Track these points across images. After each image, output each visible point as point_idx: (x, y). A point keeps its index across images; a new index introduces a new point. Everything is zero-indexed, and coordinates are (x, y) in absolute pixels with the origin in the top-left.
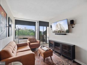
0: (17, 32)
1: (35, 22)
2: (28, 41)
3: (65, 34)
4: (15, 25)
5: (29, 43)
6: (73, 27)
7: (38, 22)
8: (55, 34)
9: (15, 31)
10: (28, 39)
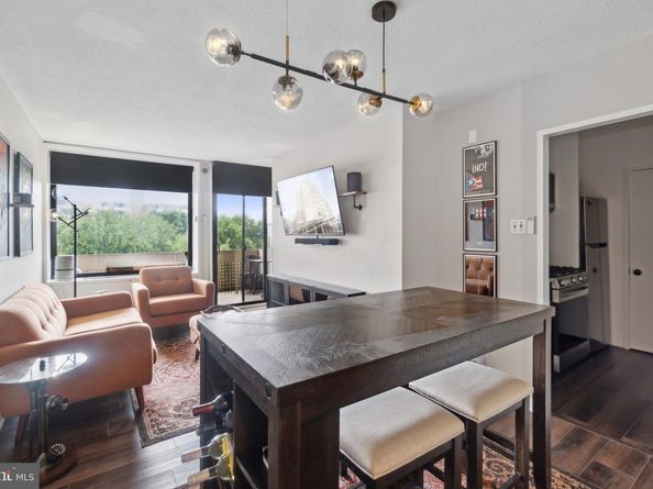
0: (65, 232)
1: (191, 169)
2: (137, 286)
3: (335, 242)
4: (53, 187)
5: (143, 296)
6: (360, 207)
7: (205, 171)
8: (297, 241)
9: (53, 225)
10: (139, 276)
